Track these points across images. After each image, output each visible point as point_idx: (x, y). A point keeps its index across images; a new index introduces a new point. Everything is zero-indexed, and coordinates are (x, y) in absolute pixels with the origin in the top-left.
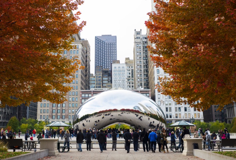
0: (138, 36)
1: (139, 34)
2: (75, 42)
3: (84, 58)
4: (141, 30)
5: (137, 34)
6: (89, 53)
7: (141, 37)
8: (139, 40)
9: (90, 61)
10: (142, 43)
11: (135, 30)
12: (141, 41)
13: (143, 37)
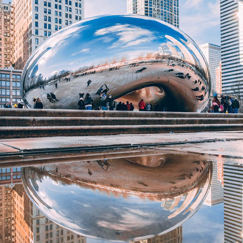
7: (2, 6)
12: (3, 11)
13: (5, 7)
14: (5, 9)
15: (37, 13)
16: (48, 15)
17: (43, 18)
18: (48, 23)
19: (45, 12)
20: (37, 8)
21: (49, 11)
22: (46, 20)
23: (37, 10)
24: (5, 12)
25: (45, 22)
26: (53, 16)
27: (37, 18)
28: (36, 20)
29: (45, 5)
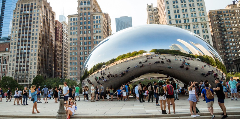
0: (150, 9)
1: (151, 7)
2: (97, 14)
3: (106, 27)
4: (152, 4)
5: (149, 7)
6: (110, 24)
7: (153, 10)
8: (151, 12)
9: (111, 31)
10: (154, 14)
11: (147, 4)
12: (153, 12)
13: (154, 9)
14: (155, 11)
15: (169, 10)
16: (176, 9)
17: (173, 12)
18: (177, 14)
19: (174, 7)
20: (168, 7)
21: (177, 6)
22: (175, 13)
23: (168, 8)
24: (155, 13)
25: (175, 14)
26: (180, 9)
27: (169, 13)
28: (169, 14)
29: (174, 3)
